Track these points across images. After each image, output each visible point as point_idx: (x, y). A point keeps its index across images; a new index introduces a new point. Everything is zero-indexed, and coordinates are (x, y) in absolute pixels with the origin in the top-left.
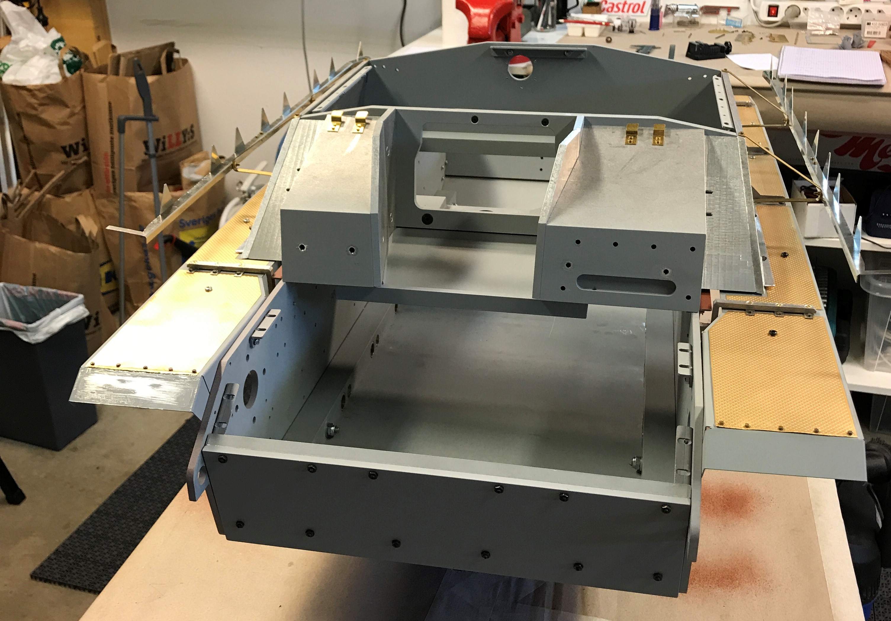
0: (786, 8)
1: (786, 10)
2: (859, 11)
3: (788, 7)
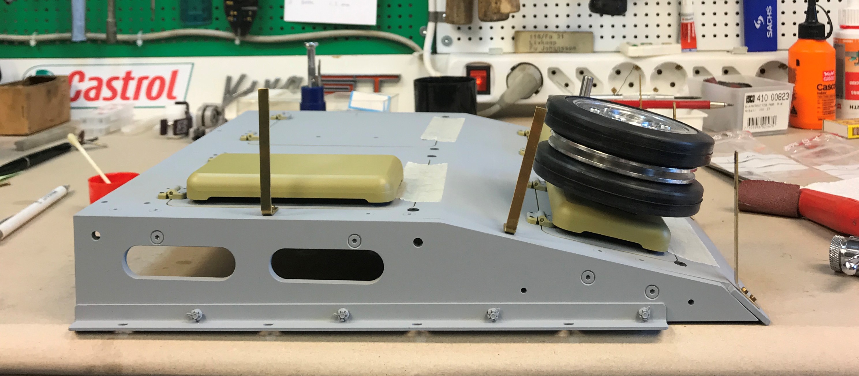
0: (508, 71)
1: (508, 76)
2: (678, 72)
3: (513, 69)
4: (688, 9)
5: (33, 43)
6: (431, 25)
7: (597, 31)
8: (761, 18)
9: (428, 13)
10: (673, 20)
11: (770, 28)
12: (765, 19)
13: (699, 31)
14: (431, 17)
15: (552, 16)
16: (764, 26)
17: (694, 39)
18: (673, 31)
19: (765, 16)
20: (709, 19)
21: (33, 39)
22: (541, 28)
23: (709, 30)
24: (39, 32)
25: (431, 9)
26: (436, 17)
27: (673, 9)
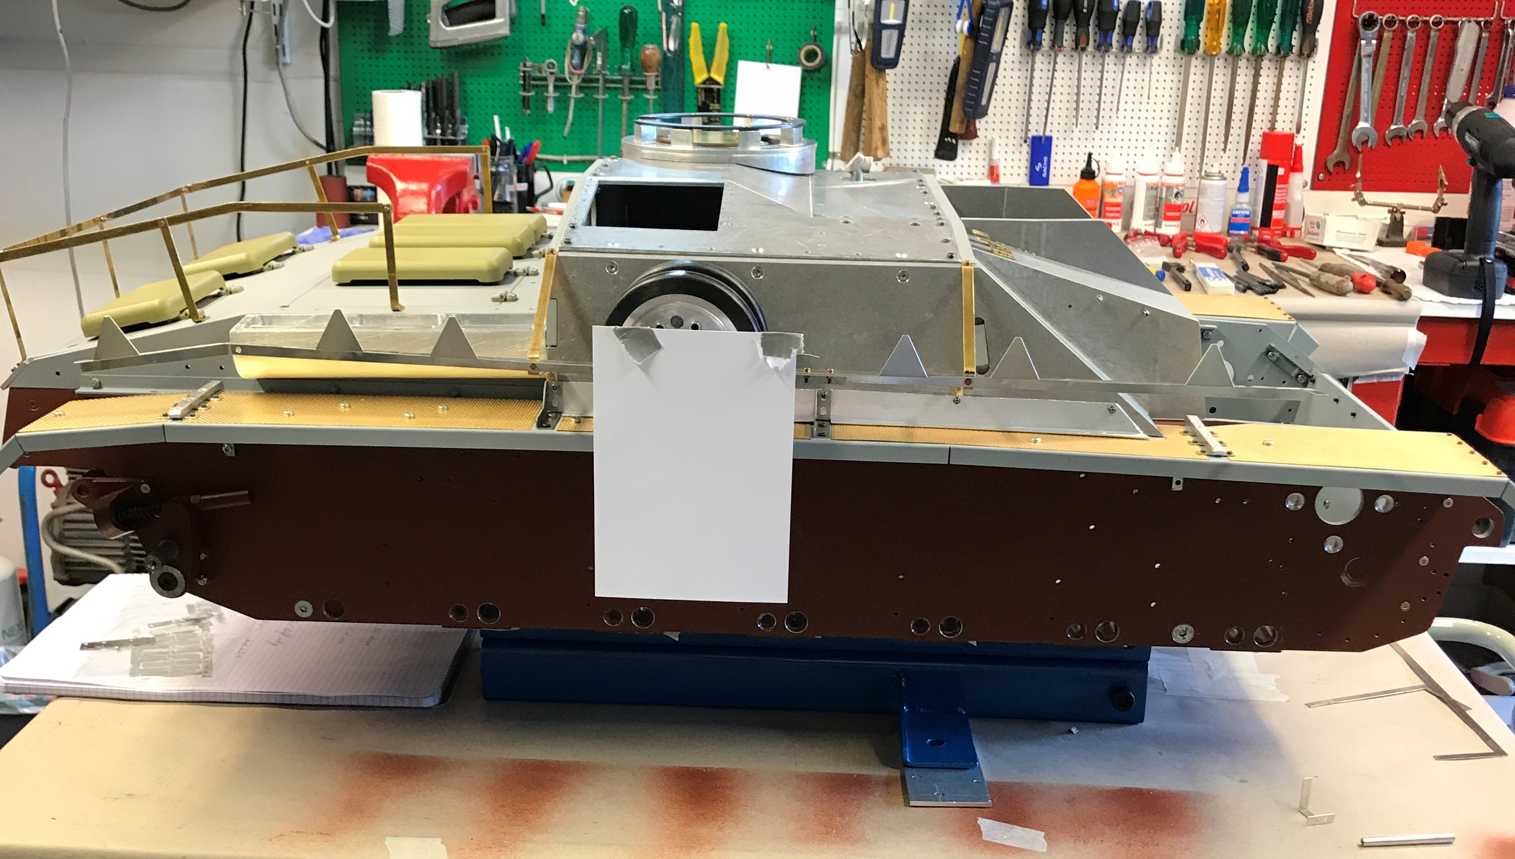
4: (996, 156)
5: (565, 162)
6: (830, 161)
7: (937, 169)
8: (1040, 164)
9: (828, 152)
10: (986, 164)
11: (1045, 170)
12: (1042, 165)
13: (1001, 171)
14: (831, 156)
15: (909, 158)
16: (1041, 170)
17: (998, 176)
18: (986, 171)
19: (1042, 163)
20: (1009, 163)
21: (565, 159)
22: (902, 165)
23: (1008, 171)
24: (568, 154)
25: (831, 150)
26: (834, 155)
27: (986, 156)
